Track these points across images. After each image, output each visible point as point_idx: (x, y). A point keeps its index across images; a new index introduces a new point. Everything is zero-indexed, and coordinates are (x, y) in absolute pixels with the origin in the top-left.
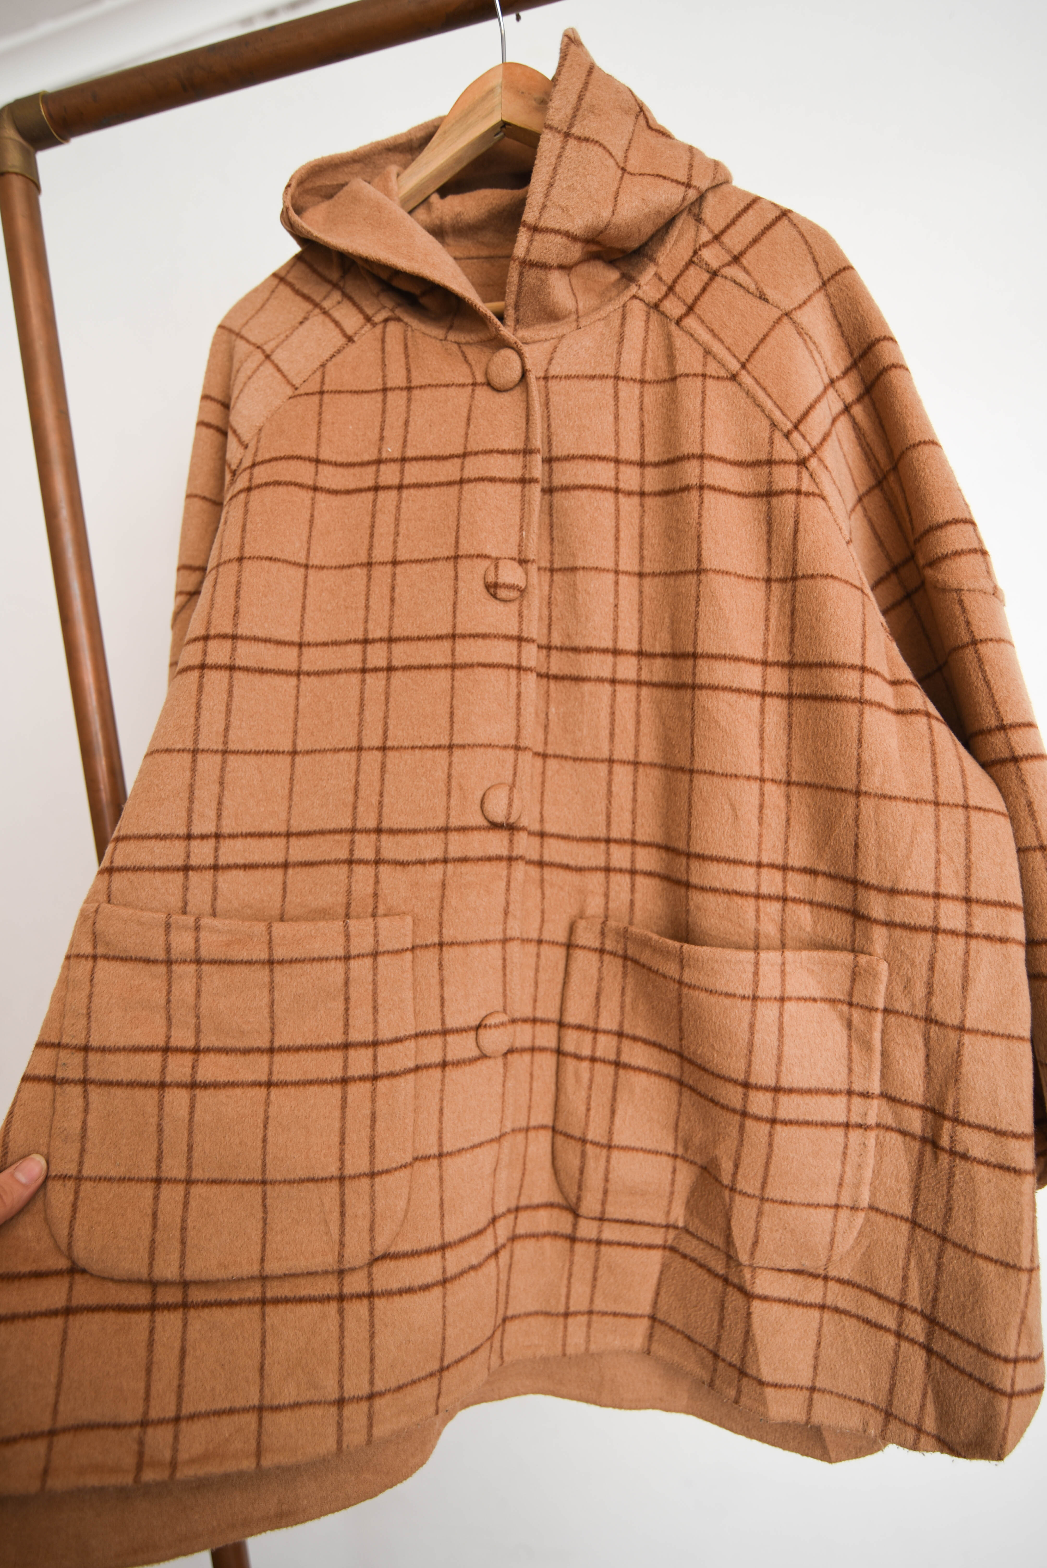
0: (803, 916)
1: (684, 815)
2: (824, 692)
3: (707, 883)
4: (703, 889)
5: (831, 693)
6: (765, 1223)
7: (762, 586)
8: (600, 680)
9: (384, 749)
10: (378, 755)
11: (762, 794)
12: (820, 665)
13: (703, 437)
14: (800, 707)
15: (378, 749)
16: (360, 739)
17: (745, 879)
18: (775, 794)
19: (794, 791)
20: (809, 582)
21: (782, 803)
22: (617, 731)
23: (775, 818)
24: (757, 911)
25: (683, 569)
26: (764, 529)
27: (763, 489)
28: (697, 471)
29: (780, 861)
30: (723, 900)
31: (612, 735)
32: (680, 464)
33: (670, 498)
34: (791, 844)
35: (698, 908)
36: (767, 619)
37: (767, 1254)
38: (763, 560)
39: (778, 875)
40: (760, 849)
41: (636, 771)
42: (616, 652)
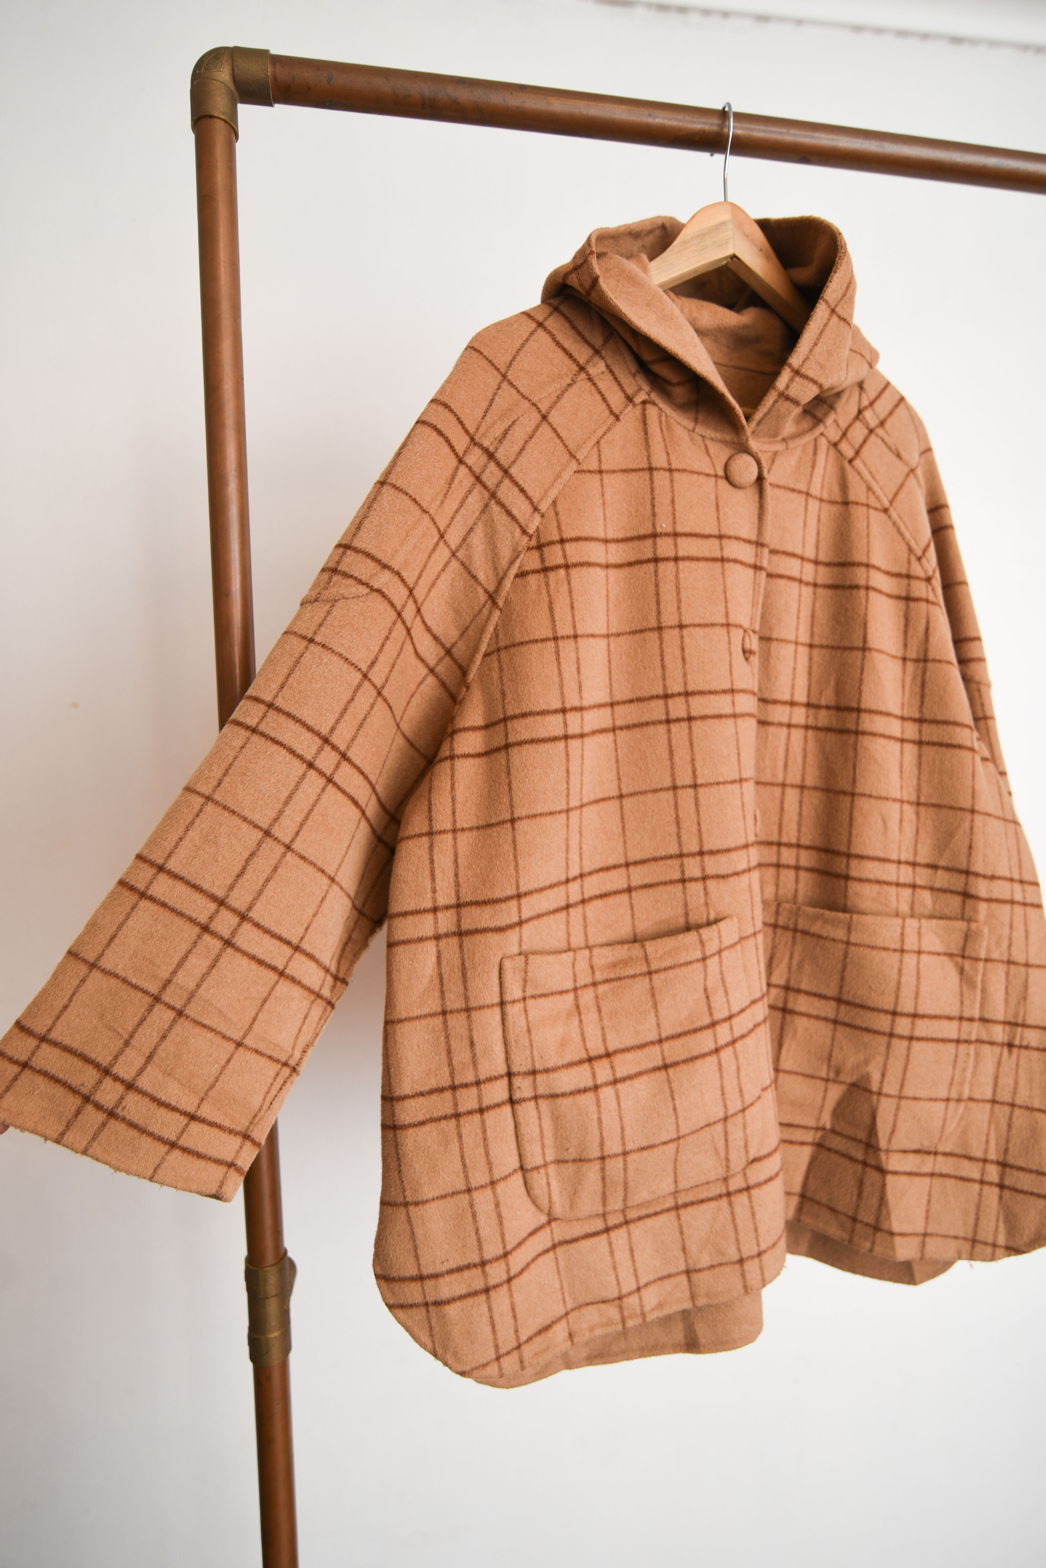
0: (926, 897)
1: (846, 826)
2: (949, 742)
3: (864, 875)
4: (861, 880)
5: (955, 742)
6: (901, 1115)
7: (900, 662)
8: (780, 724)
9: (695, 786)
10: (691, 791)
11: (902, 812)
12: (947, 723)
13: (868, 551)
14: (928, 751)
15: (690, 786)
16: (674, 780)
17: (890, 872)
18: (909, 811)
19: (922, 810)
20: (938, 665)
21: (913, 817)
22: (790, 762)
23: (909, 829)
24: (897, 895)
25: (850, 645)
26: (902, 622)
27: (904, 594)
28: (865, 576)
29: (911, 859)
30: (876, 888)
31: (786, 765)
32: (850, 569)
33: (839, 592)
34: (919, 847)
35: (856, 894)
36: (903, 687)
37: (902, 1140)
38: (901, 644)
39: (909, 869)
40: (900, 851)
41: (802, 793)
42: (792, 704)
